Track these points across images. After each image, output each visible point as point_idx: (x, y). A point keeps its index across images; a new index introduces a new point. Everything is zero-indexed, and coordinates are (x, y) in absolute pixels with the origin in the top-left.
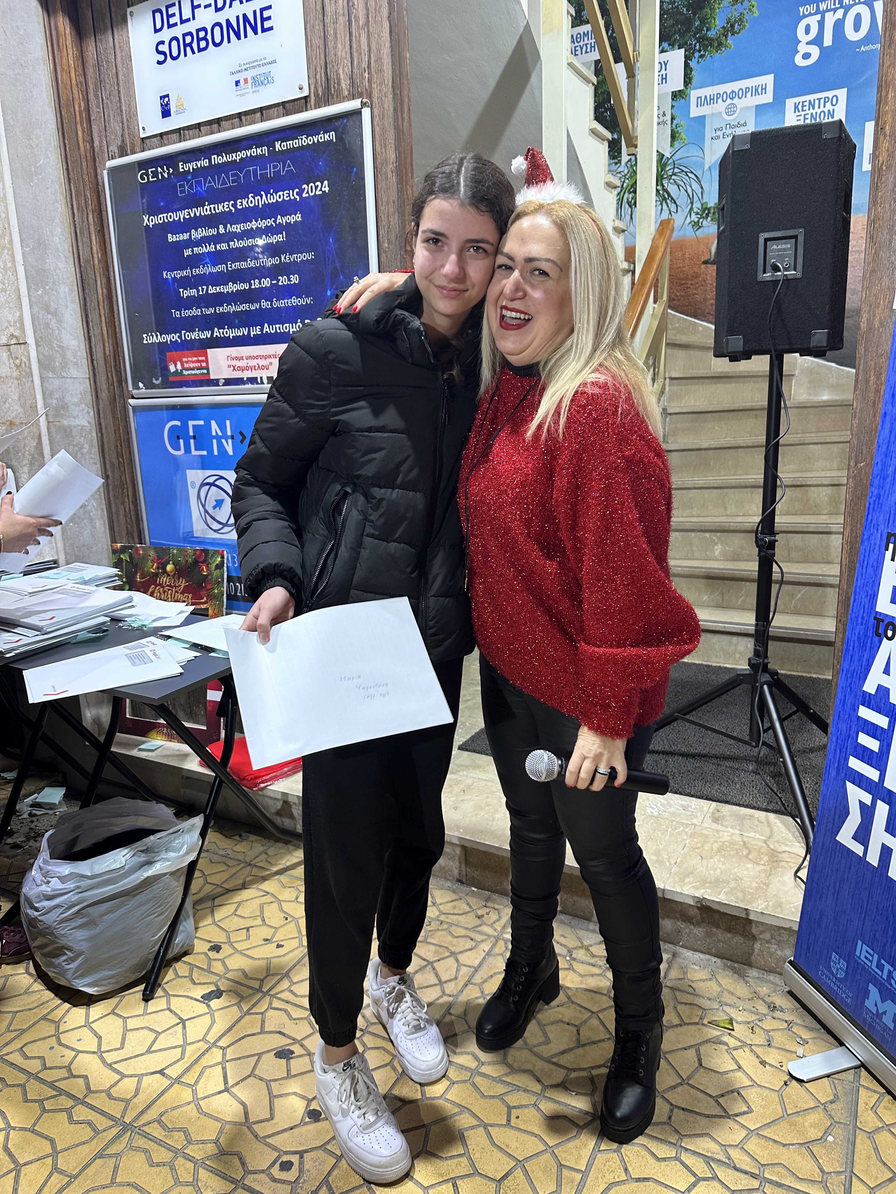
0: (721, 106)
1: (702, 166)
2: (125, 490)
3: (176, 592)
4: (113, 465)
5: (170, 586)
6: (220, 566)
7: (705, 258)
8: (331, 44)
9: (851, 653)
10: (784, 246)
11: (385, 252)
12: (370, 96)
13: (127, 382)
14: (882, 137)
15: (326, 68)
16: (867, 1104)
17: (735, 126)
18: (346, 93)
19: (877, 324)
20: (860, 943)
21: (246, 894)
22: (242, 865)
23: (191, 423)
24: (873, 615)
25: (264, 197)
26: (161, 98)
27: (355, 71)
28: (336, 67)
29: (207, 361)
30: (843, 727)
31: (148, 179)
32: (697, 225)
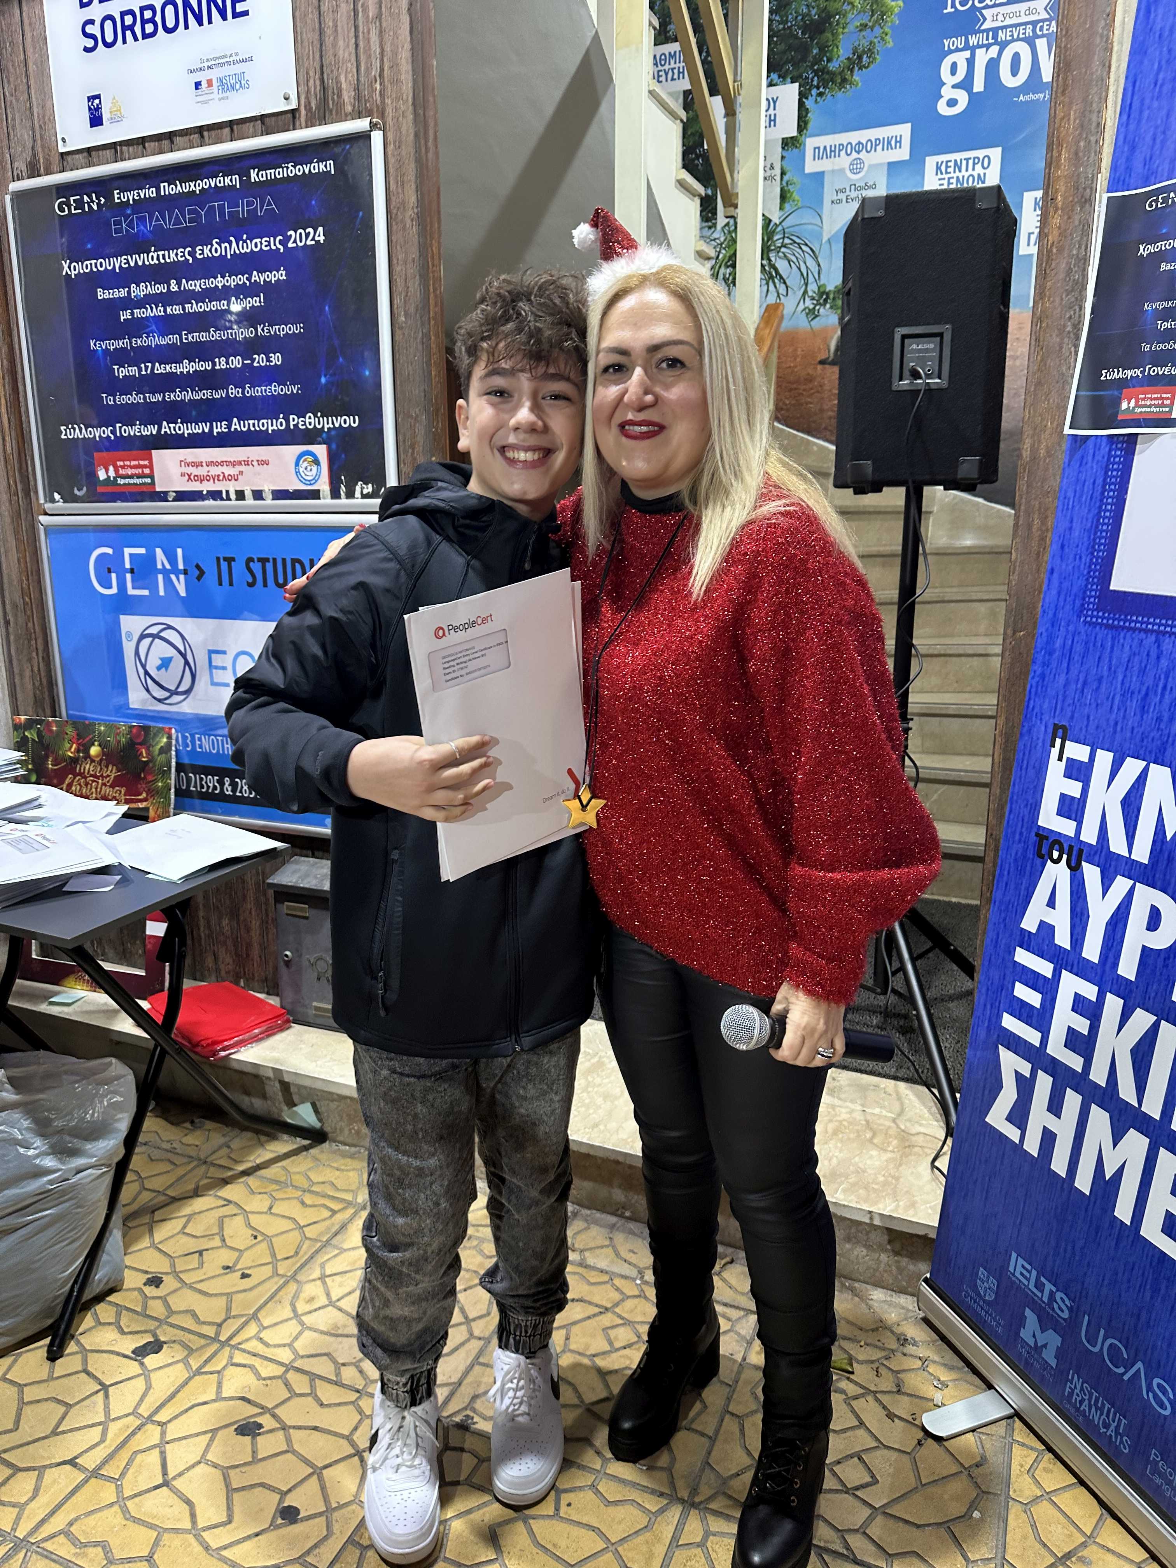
0: (844, 161)
1: (819, 236)
2: (33, 642)
3: (104, 784)
4: (15, 606)
5: (95, 776)
6: (166, 749)
7: (822, 356)
8: (329, 41)
9: (1005, 878)
10: (926, 346)
11: (401, 328)
12: (382, 115)
13: (36, 492)
14: (1052, 210)
15: (322, 73)
16: (1022, 1466)
17: (862, 188)
18: (349, 108)
19: (1042, 452)
20: (1014, 1255)
21: (199, 1204)
22: (195, 1163)
23: (127, 551)
24: (1035, 830)
25: (234, 244)
26: (89, 99)
27: (362, 79)
28: (335, 72)
29: (151, 467)
30: (995, 974)
31: (70, 209)
32: (812, 314)
